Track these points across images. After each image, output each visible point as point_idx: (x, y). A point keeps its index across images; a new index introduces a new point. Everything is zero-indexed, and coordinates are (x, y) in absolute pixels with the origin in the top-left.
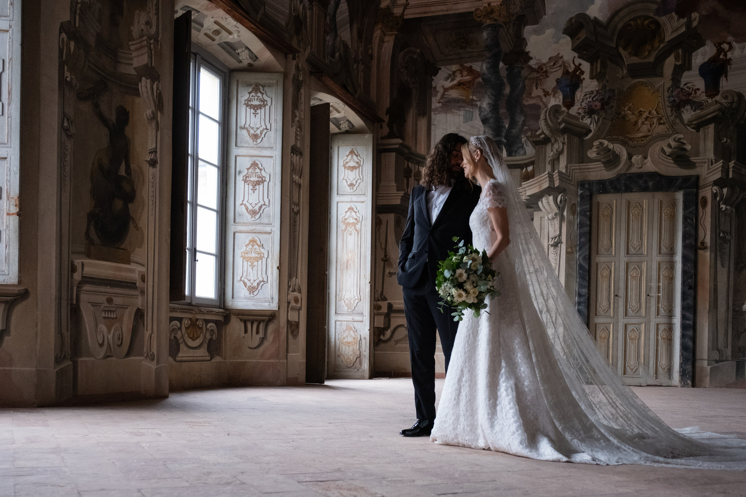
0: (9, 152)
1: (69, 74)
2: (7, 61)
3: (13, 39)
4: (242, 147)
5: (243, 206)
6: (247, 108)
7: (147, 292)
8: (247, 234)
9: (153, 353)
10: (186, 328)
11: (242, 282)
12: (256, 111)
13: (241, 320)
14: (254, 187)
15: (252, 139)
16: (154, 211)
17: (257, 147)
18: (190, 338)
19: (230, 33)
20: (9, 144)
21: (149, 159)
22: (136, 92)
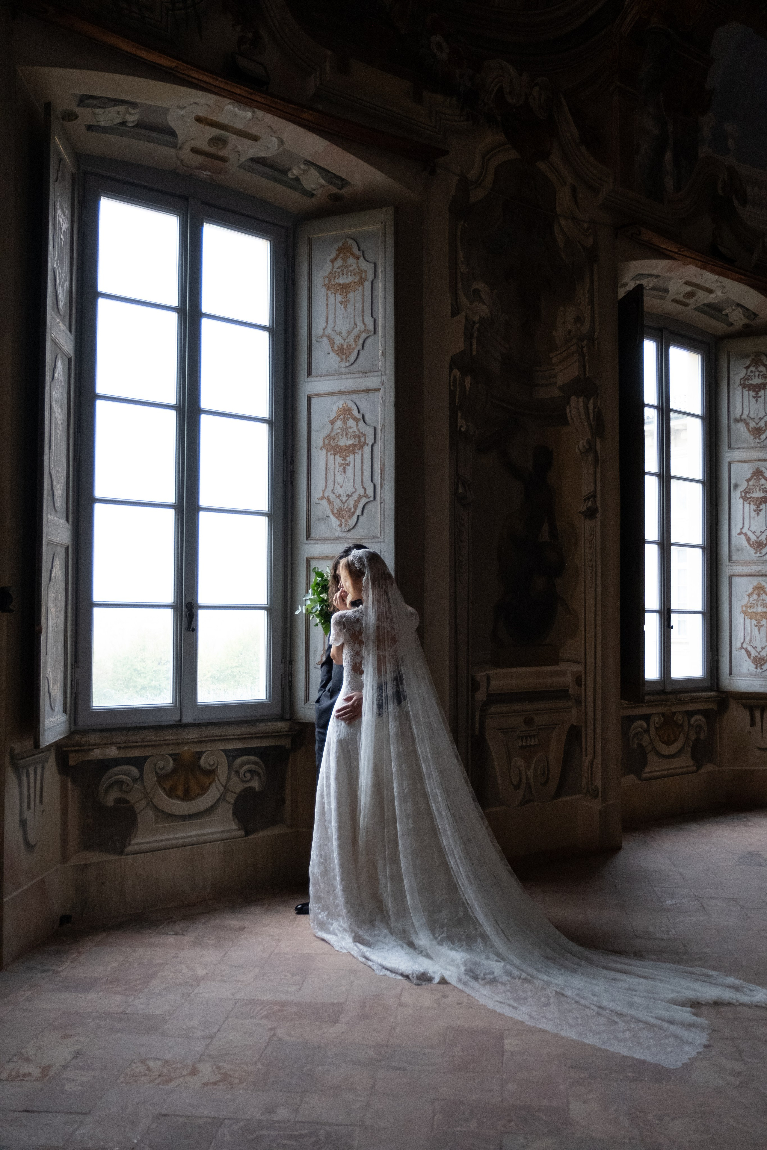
0: (382, 548)
1: (464, 422)
2: (379, 428)
3: (385, 400)
4: (739, 448)
5: (742, 536)
6: (744, 390)
7: (586, 700)
8: (749, 578)
9: (596, 786)
10: (657, 729)
11: (743, 651)
12: (757, 394)
13: (745, 706)
14: (758, 507)
15: (753, 435)
16: (594, 581)
17: (761, 447)
18: (663, 742)
19: (711, 291)
20: (382, 537)
21: (584, 509)
22: (564, 420)
